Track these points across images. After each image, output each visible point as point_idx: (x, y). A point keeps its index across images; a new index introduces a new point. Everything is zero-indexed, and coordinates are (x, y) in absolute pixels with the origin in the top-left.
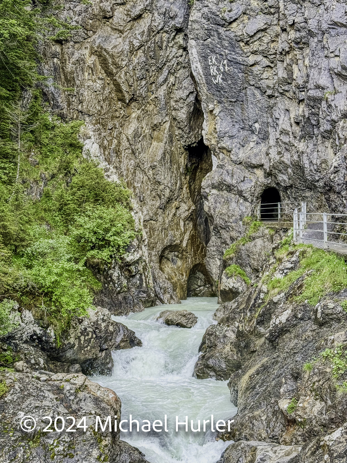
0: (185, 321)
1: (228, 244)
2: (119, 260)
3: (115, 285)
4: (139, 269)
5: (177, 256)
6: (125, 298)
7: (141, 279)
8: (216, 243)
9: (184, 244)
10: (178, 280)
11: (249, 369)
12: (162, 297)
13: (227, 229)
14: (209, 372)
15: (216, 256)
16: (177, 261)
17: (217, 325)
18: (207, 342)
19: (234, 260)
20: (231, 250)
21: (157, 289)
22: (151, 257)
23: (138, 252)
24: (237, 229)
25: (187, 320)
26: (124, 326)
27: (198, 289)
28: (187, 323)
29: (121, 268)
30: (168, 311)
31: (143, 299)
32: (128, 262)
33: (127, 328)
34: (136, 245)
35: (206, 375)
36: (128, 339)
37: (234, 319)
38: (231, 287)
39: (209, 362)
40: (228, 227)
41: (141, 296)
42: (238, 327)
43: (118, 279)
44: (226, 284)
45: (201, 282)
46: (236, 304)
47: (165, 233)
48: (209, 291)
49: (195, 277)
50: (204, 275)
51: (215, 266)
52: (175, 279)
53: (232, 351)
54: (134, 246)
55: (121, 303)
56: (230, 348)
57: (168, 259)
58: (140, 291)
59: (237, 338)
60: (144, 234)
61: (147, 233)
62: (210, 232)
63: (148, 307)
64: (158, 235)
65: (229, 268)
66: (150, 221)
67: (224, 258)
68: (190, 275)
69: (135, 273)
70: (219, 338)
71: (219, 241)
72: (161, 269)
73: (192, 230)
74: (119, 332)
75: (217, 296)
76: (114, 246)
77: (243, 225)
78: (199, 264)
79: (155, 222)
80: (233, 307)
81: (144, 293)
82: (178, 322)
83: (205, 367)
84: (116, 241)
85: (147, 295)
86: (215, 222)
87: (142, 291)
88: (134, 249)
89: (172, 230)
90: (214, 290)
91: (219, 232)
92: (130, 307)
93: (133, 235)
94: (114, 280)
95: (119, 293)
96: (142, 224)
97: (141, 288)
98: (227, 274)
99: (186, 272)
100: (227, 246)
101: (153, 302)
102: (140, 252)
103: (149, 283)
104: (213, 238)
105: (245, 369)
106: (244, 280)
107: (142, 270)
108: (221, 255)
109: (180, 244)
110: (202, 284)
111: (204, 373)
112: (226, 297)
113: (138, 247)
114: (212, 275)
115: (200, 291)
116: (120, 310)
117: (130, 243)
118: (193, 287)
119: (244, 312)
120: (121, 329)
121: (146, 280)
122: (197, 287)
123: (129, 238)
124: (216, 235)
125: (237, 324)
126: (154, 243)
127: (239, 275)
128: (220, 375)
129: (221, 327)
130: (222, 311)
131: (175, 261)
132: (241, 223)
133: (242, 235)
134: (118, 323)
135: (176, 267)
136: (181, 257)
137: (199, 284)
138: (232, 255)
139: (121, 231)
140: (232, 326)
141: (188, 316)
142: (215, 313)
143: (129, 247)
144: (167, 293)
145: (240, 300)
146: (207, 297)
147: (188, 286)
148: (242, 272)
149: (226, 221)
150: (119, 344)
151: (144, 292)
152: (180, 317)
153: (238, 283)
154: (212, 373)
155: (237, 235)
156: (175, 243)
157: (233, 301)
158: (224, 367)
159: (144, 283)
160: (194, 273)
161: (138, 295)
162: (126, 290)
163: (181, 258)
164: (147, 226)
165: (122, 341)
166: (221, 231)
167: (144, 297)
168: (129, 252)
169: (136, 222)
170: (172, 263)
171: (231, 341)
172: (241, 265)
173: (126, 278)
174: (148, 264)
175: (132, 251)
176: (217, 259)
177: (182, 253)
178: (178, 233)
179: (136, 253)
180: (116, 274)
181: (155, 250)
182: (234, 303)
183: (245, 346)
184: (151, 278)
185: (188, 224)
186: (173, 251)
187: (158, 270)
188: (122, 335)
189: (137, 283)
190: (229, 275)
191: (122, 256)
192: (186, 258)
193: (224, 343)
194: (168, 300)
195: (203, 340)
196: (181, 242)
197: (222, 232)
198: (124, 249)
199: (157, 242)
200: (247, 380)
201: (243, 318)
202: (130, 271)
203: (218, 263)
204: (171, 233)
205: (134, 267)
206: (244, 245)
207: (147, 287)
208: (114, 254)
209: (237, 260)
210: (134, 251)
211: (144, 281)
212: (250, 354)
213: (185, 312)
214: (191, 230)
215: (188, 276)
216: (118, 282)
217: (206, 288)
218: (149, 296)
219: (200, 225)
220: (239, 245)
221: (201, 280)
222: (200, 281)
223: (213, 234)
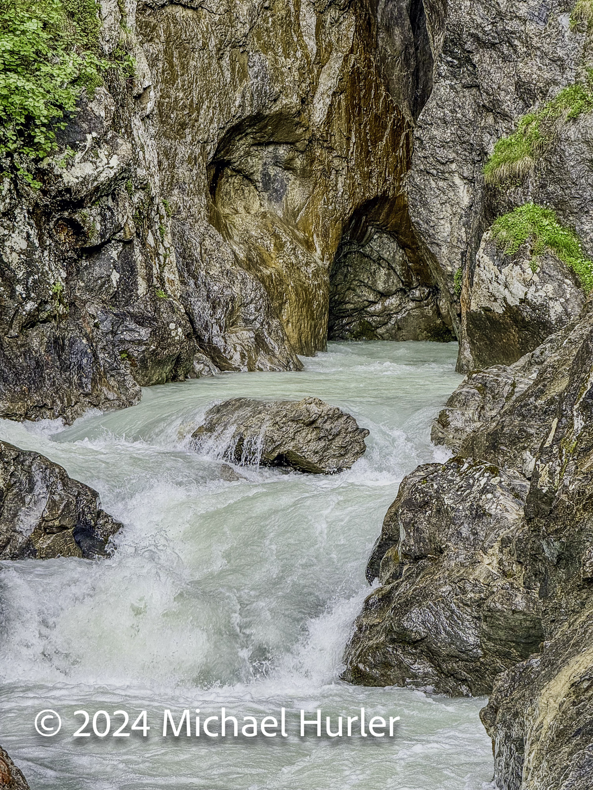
0: (314, 446)
1: (505, 117)
2: (29, 179)
3: (13, 291)
4: (120, 219)
5: (288, 166)
6: (57, 345)
7: (128, 267)
8: (453, 111)
9: (318, 111)
10: (291, 266)
11: (571, 655)
12: (218, 341)
13: (505, 48)
14: (408, 660)
15: (453, 166)
16: (284, 187)
17: (447, 468)
18: (403, 536)
19: (532, 184)
20: (518, 142)
21: (200, 306)
22: (173, 166)
23: (114, 149)
24: (546, 48)
25: (322, 444)
26: (50, 466)
27: (378, 307)
28: (322, 454)
29: (39, 214)
30: (241, 403)
31: (136, 351)
32: (68, 190)
33: (64, 478)
34: (103, 114)
35: (393, 673)
36: (65, 522)
37: (519, 439)
38: (513, 302)
39: (410, 619)
40: (508, 38)
41: (127, 336)
42: (536, 475)
43: (29, 263)
44: (493, 287)
45: (388, 275)
46: (535, 375)
47: (233, 62)
48: (423, 315)
49: (364, 255)
50: (402, 246)
51: (448, 210)
52: (276, 265)
53: (505, 574)
54: (94, 121)
55: (39, 366)
56: (500, 562)
57: (248, 178)
58: (121, 318)
59: (529, 520)
60: (141, 65)
61: (153, 62)
62: (431, 61)
63: (158, 383)
64: (205, 70)
65: (509, 218)
66: (169, 9)
67: (487, 177)
68: (340, 248)
69: (102, 236)
70: (452, 521)
71: (468, 98)
72: (216, 220)
73: (352, 51)
74: (31, 490)
75: (455, 339)
76: (11, 120)
77: (576, 30)
78: (381, 200)
79: (190, 13)
80: (521, 388)
81: (141, 324)
82: (282, 450)
83: (393, 641)
84: (16, 99)
85: (153, 333)
86: (453, 18)
87: (133, 316)
88: (94, 134)
89: (267, 47)
90: (443, 311)
91: (469, 61)
92: (80, 385)
93: (91, 70)
94: (8, 265)
95: (32, 322)
96: (131, 21)
97: (127, 303)
98: (501, 245)
99: (325, 235)
100: (503, 125)
101: (178, 360)
102: (125, 147)
103: (161, 280)
104: (442, 89)
105: (557, 654)
106: (572, 271)
107: (131, 223)
108: (474, 162)
109: (299, 113)
110: (395, 283)
111: (387, 665)
112: (492, 343)
113: (115, 126)
114: (434, 249)
115: (387, 314)
116: (36, 397)
117: (77, 105)
118: (353, 300)
119: (561, 414)
120: (38, 477)
121: (149, 267)
122: (372, 298)
123: (73, 82)
124: (454, 75)
125: (530, 462)
126: (184, 107)
127: (551, 251)
128: (452, 674)
129: (465, 476)
130: (473, 405)
131: (277, 185)
132: (565, 21)
133: (570, 74)
134: (23, 453)
135: (280, 213)
136: (303, 170)
137: (380, 286)
138: (524, 163)
139: (37, 53)
140: (511, 472)
141: (327, 426)
142: (443, 414)
143: (73, 123)
144: (241, 323)
145: (552, 357)
146: (416, 339)
147: (332, 294)
148: (563, 236)
149: (499, 13)
150: (29, 543)
151: (141, 320)
152: (292, 427)
153: (544, 282)
154: (421, 667)
155: (547, 75)
156: (276, 108)
157: (522, 361)
158: (472, 640)
159: (140, 280)
160: (360, 240)
161: (114, 333)
162: (61, 309)
163: (305, 174)
164: (154, 28)
165: (43, 529)
166: (476, 59)
167: (140, 343)
168: (74, 147)
169: (105, 12)
170: (266, 195)
171: (503, 533)
172: (560, 206)
173: (61, 258)
174: (157, 200)
175: (88, 143)
176: (457, 180)
177: (307, 151)
178: (290, 64)
179: (103, 152)
180: (18, 242)
181: (189, 138)
182: (526, 369)
183: (559, 558)
184: (173, 258)
185: (336, 22)
186: (268, 144)
187: (202, 225)
188: (44, 504)
189: (109, 280)
190: (507, 251)
191: (44, 165)
192: (326, 173)
193: (476, 545)
194: (243, 356)
195: (386, 524)
196: (303, 101)
197: (483, 59)
198: (51, 134)
199: (201, 101)
200: (560, 700)
201: (556, 440)
202: (77, 229)
203: (464, 195)
204: (259, 60)
205: (95, 210)
206: (574, 119)
207: (154, 300)
208: (9, 154)
209: (543, 186)
210: (97, 142)
211: (141, 271)
212: (580, 588)
213: (314, 408)
214: (346, 50)
215: (333, 250)
216: (29, 274)
217: (412, 305)
218: (161, 335)
219: (388, 29)
220: (553, 120)
221: (390, 267)
222: (383, 271)
223: (444, 68)
